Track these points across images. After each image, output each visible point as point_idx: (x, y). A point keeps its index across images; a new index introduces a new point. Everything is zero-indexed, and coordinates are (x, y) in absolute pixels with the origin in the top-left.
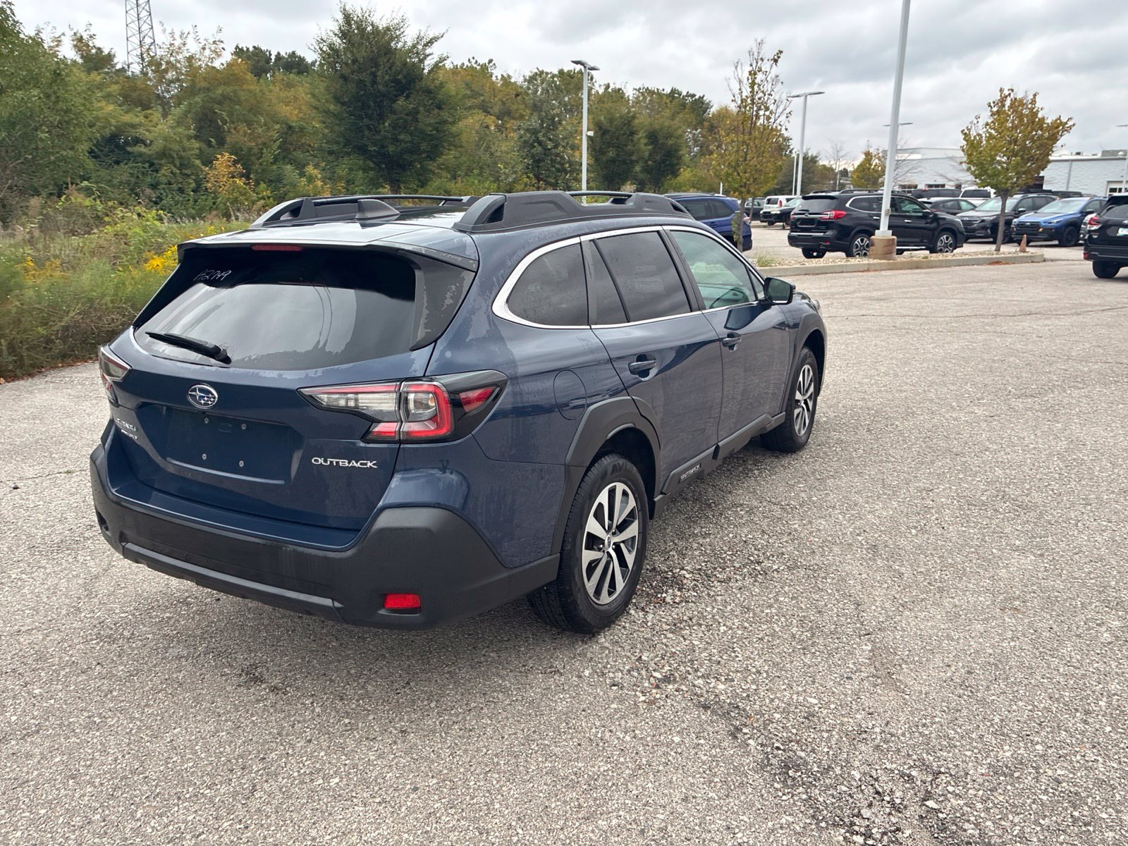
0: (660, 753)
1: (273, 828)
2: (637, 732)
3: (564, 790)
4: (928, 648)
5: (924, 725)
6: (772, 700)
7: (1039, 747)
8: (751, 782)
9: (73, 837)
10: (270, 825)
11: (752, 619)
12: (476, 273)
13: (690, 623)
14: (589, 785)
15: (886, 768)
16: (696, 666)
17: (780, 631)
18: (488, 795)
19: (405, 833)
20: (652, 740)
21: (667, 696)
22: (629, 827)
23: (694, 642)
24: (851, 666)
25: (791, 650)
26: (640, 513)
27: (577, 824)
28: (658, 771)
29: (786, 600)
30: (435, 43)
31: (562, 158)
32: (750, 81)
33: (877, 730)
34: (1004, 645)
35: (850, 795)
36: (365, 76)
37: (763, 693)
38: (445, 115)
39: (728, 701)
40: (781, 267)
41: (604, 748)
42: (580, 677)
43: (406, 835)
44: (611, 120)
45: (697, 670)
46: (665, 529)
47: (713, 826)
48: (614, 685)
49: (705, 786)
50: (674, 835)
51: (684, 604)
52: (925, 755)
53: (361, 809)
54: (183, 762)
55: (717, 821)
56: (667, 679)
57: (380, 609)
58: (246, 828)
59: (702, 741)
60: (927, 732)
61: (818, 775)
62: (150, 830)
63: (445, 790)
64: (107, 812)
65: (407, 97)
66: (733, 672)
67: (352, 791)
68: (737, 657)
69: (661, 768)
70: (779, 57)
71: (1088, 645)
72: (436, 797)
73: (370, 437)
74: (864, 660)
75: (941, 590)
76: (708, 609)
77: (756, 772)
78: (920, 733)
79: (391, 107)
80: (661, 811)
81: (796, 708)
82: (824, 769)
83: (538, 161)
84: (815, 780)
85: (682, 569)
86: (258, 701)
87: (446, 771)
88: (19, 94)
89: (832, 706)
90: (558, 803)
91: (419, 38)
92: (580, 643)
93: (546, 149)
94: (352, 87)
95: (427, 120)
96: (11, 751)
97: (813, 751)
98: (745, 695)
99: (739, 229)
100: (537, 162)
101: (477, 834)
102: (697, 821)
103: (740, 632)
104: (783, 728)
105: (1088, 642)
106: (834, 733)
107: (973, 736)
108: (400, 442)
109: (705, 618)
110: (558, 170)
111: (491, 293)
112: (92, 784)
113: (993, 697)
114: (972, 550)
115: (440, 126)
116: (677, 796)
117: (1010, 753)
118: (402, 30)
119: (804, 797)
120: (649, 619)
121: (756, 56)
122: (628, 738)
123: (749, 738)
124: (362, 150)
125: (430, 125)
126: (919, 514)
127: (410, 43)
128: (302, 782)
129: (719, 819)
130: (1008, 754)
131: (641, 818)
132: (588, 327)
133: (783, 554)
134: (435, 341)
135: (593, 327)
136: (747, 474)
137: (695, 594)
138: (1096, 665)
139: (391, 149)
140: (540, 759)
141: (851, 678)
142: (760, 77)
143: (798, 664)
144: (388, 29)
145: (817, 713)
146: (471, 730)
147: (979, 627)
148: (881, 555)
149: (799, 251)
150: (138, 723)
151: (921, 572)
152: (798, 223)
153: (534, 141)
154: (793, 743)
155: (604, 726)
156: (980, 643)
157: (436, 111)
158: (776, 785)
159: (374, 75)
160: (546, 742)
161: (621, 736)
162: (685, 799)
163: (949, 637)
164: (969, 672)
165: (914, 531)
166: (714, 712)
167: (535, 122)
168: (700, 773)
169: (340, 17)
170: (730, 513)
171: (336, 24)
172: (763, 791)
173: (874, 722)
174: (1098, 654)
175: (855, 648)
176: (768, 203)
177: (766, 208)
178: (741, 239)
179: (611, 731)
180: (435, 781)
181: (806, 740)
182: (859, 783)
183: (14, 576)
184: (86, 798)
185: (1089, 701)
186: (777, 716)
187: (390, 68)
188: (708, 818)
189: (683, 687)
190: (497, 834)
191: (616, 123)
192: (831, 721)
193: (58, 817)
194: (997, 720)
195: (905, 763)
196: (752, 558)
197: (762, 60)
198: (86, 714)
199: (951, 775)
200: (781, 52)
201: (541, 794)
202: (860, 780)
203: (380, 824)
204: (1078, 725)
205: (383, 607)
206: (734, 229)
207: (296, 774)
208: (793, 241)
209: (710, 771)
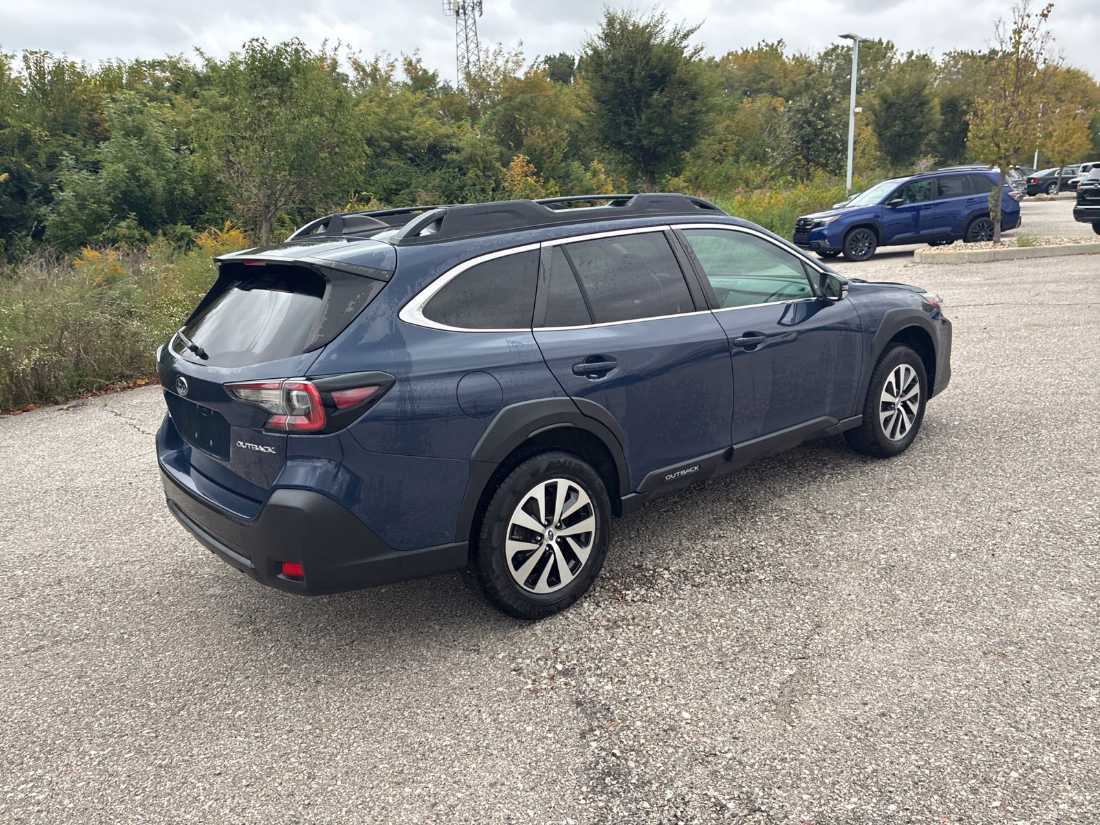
0: (505, 738)
1: (172, 741)
2: (501, 716)
3: (400, 755)
4: (857, 681)
5: (783, 760)
6: (646, 708)
7: (893, 807)
8: (562, 781)
9: (49, 721)
10: (173, 738)
11: (692, 627)
12: (388, 282)
13: (631, 622)
14: (424, 755)
15: (706, 794)
16: (600, 664)
17: (711, 642)
18: (338, 747)
19: (256, 765)
20: (507, 726)
21: (552, 688)
22: (427, 798)
23: (618, 641)
24: (756, 687)
25: (706, 663)
26: (597, 510)
27: (388, 786)
28: (491, 754)
29: (744, 612)
30: (692, 35)
31: (835, 137)
32: (1013, 41)
33: (729, 755)
34: (952, 692)
35: (647, 813)
36: (623, 75)
37: (642, 700)
38: (698, 105)
39: (603, 702)
40: (1048, 246)
41: (461, 725)
42: (492, 658)
43: (255, 767)
44: (898, 92)
45: (599, 668)
46: (683, 528)
47: (497, 813)
48: (515, 670)
49: (520, 777)
50: (457, 813)
51: (640, 603)
52: (757, 790)
53: (241, 739)
54: (155, 679)
55: (505, 810)
56: (566, 673)
57: (279, 573)
58: (157, 737)
59: (550, 735)
60: (779, 767)
61: (632, 787)
62: (97, 725)
63: (311, 737)
64: (81, 707)
65: (662, 90)
66: (631, 675)
67: (246, 723)
68: (648, 661)
69: (495, 752)
70: (1049, 12)
71: (1058, 707)
72: (300, 741)
73: (267, 426)
74: (776, 684)
75: (928, 623)
76: (659, 611)
77: (576, 772)
78: (771, 767)
79: (646, 102)
80: (464, 790)
81: (663, 720)
82: (643, 782)
83: (809, 142)
84: (624, 792)
85: (667, 569)
86: (238, 639)
87: (323, 721)
88: (305, 121)
89: (701, 724)
90: (387, 766)
91: (676, 32)
92: (517, 627)
93: (816, 130)
94: (611, 86)
95: (680, 113)
96: (58, 651)
97: (645, 764)
98: (624, 698)
99: (996, 206)
100: (807, 142)
101: (306, 778)
102: (487, 806)
103: (670, 638)
104: (635, 736)
105: (1060, 704)
106: (681, 750)
107: (827, 781)
108: (288, 433)
109: (648, 619)
110: (829, 150)
111: (400, 300)
112: (87, 684)
113: (887, 745)
114: (1009, 583)
115: (692, 118)
116: (490, 779)
117: (854, 806)
118: (660, 26)
119: (601, 804)
120: (596, 613)
121: (1022, 13)
122: (489, 720)
123: (595, 740)
124: (619, 145)
125: (682, 116)
126: (977, 536)
127: (666, 39)
128: (218, 710)
129: (508, 809)
130: (850, 807)
131: (442, 793)
132: (530, 330)
133: (782, 565)
134: (326, 345)
135: (535, 329)
136: (816, 478)
137: (659, 595)
138: (1046, 731)
139: (645, 142)
140: (402, 725)
141: (744, 699)
142: (1025, 35)
143: (702, 677)
144: (647, 27)
145: (680, 728)
146: (369, 690)
147: (939, 668)
148: (891, 577)
149: (1089, 226)
150: (149, 643)
151: (922, 601)
152: (1085, 195)
153: (804, 122)
154: (632, 753)
155: (477, 706)
156: (925, 686)
157: (690, 102)
158: (584, 789)
159: (631, 72)
160: (419, 711)
161: (484, 717)
162: (492, 785)
163: (893, 675)
164: (883, 715)
165: (953, 555)
166: (584, 711)
167: (806, 102)
168: (525, 763)
169: (604, 21)
170: (762, 517)
171: (600, 28)
172: (568, 792)
173: (731, 747)
174: (1062, 719)
175: (776, 671)
176: (1083, 171)
177: (1081, 176)
178: (999, 216)
179: (479, 711)
180: (310, 727)
181: (647, 752)
182: (666, 802)
183: (154, 518)
184: (77, 694)
185: (999, 770)
186: (639, 724)
187: (647, 64)
188: (499, 805)
189: (573, 683)
190: (320, 782)
191: (903, 94)
192: (687, 738)
193: (50, 705)
194: (869, 770)
195: (729, 794)
196: (745, 566)
197: (1028, 16)
198: (122, 631)
199: (768, 815)
200: (1051, 5)
201: (379, 756)
202: (668, 801)
203: (245, 754)
204: (963, 793)
205: (281, 571)
206: (990, 206)
207: (218, 702)
208: (1079, 215)
209: (536, 764)
